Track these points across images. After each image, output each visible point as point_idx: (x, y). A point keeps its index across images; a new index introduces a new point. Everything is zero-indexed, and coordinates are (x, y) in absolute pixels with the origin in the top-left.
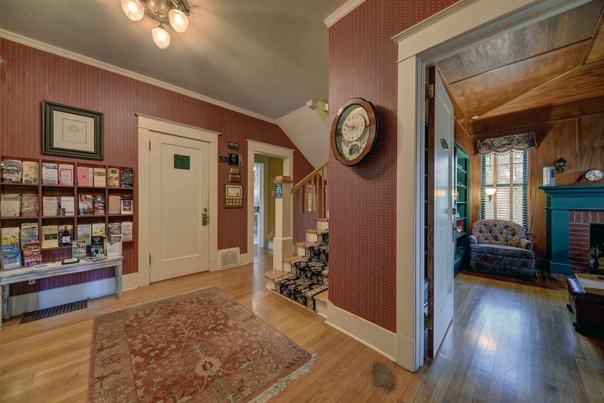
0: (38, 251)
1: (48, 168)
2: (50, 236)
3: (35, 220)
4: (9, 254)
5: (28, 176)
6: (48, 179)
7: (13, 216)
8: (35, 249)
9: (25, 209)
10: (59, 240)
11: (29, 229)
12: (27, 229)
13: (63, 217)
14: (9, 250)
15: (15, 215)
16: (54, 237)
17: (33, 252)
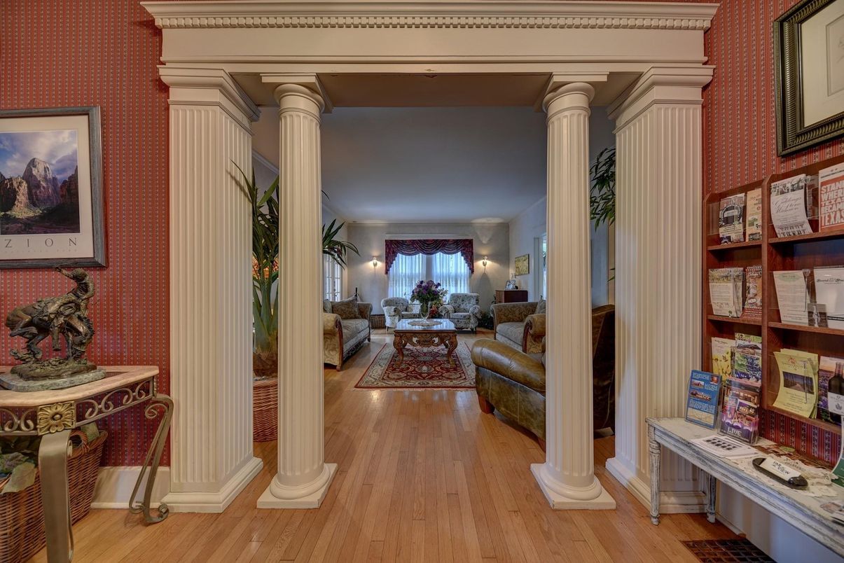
0: (750, 407)
1: (782, 193)
2: (796, 380)
3: (755, 330)
4: (700, 390)
5: (753, 225)
6: (785, 223)
7: (728, 314)
8: (746, 399)
9: (750, 301)
10: (819, 399)
11: (747, 349)
12: (744, 347)
13: (823, 330)
14: (702, 383)
15: (730, 312)
16: (807, 385)
17: (741, 404)
